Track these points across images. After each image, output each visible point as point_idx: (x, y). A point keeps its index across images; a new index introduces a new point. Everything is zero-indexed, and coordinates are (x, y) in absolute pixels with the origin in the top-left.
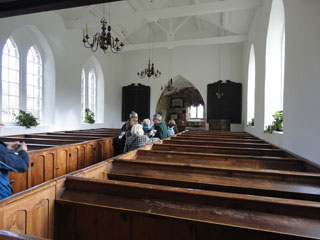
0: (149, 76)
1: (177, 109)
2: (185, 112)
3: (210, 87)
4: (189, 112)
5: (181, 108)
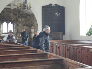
4: (2, 28)
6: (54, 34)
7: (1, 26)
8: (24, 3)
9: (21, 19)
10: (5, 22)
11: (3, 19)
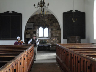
2: (35, 33)
3: (65, 14)
4: (38, 33)
5: (33, 30)
6: (71, 38)
7: (38, 31)
9: (56, 24)
10: (41, 27)
11: (39, 24)
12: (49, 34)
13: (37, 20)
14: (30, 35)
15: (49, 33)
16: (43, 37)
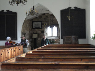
0: (18, 3)
1: (36, 30)
2: (43, 32)
4: (46, 32)
5: (40, 29)
7: (46, 30)
8: (32, 9)
12: (57, 34)
13: (44, 19)
14: (37, 34)
15: (57, 32)
16: (52, 37)
